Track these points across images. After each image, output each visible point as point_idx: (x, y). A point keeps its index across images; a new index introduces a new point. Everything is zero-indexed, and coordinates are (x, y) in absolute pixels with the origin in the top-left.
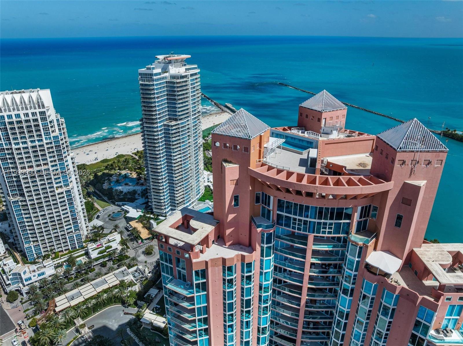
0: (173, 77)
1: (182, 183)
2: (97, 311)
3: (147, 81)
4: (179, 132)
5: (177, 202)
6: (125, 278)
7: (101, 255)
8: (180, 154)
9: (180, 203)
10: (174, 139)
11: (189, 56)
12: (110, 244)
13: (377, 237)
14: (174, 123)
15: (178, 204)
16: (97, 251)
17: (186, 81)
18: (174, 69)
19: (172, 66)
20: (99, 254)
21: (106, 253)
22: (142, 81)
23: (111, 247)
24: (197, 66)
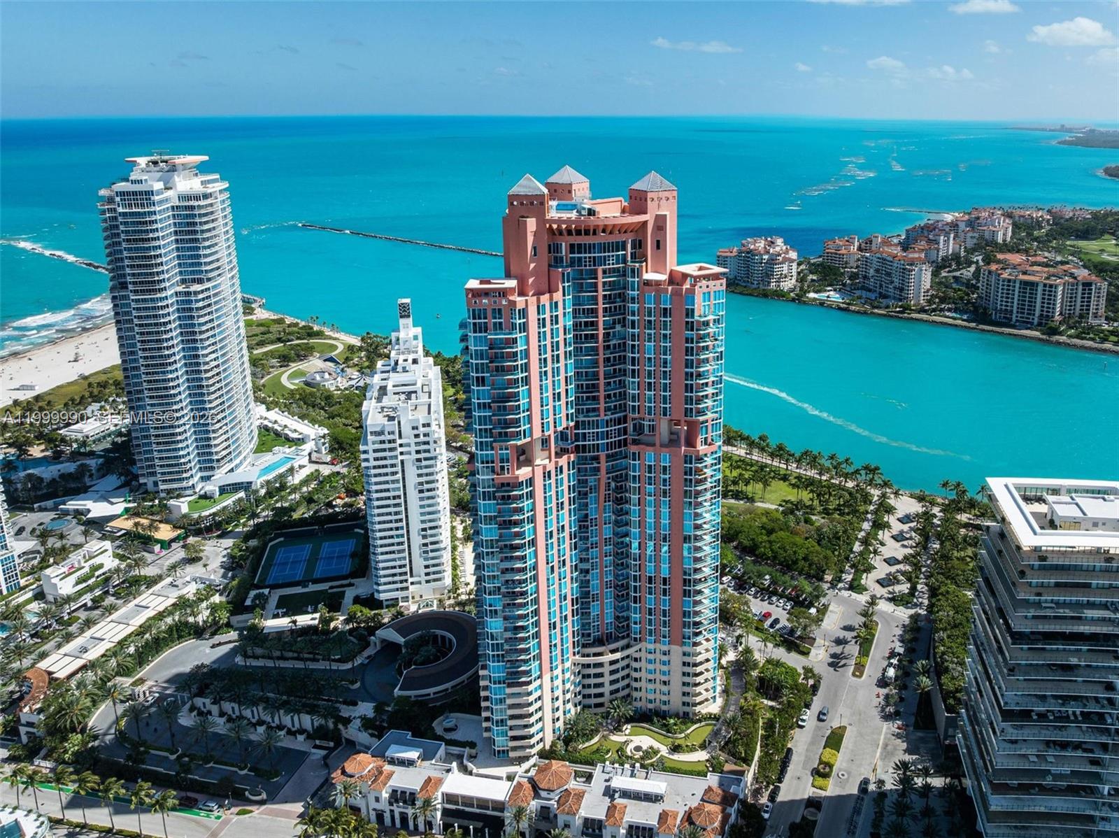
0: (182, 197)
1: (222, 415)
2: (148, 662)
3: (137, 205)
4: (209, 305)
5: (215, 457)
6: (184, 591)
7: (84, 585)
8: (213, 352)
9: (222, 459)
10: (202, 320)
11: (206, 158)
12: (97, 561)
13: (646, 261)
14: (196, 287)
15: (218, 461)
16: (73, 578)
17: (211, 205)
18: (183, 182)
19: (179, 176)
20: (77, 583)
21: (93, 580)
22: (125, 206)
23: (101, 566)
24: (218, 177)
